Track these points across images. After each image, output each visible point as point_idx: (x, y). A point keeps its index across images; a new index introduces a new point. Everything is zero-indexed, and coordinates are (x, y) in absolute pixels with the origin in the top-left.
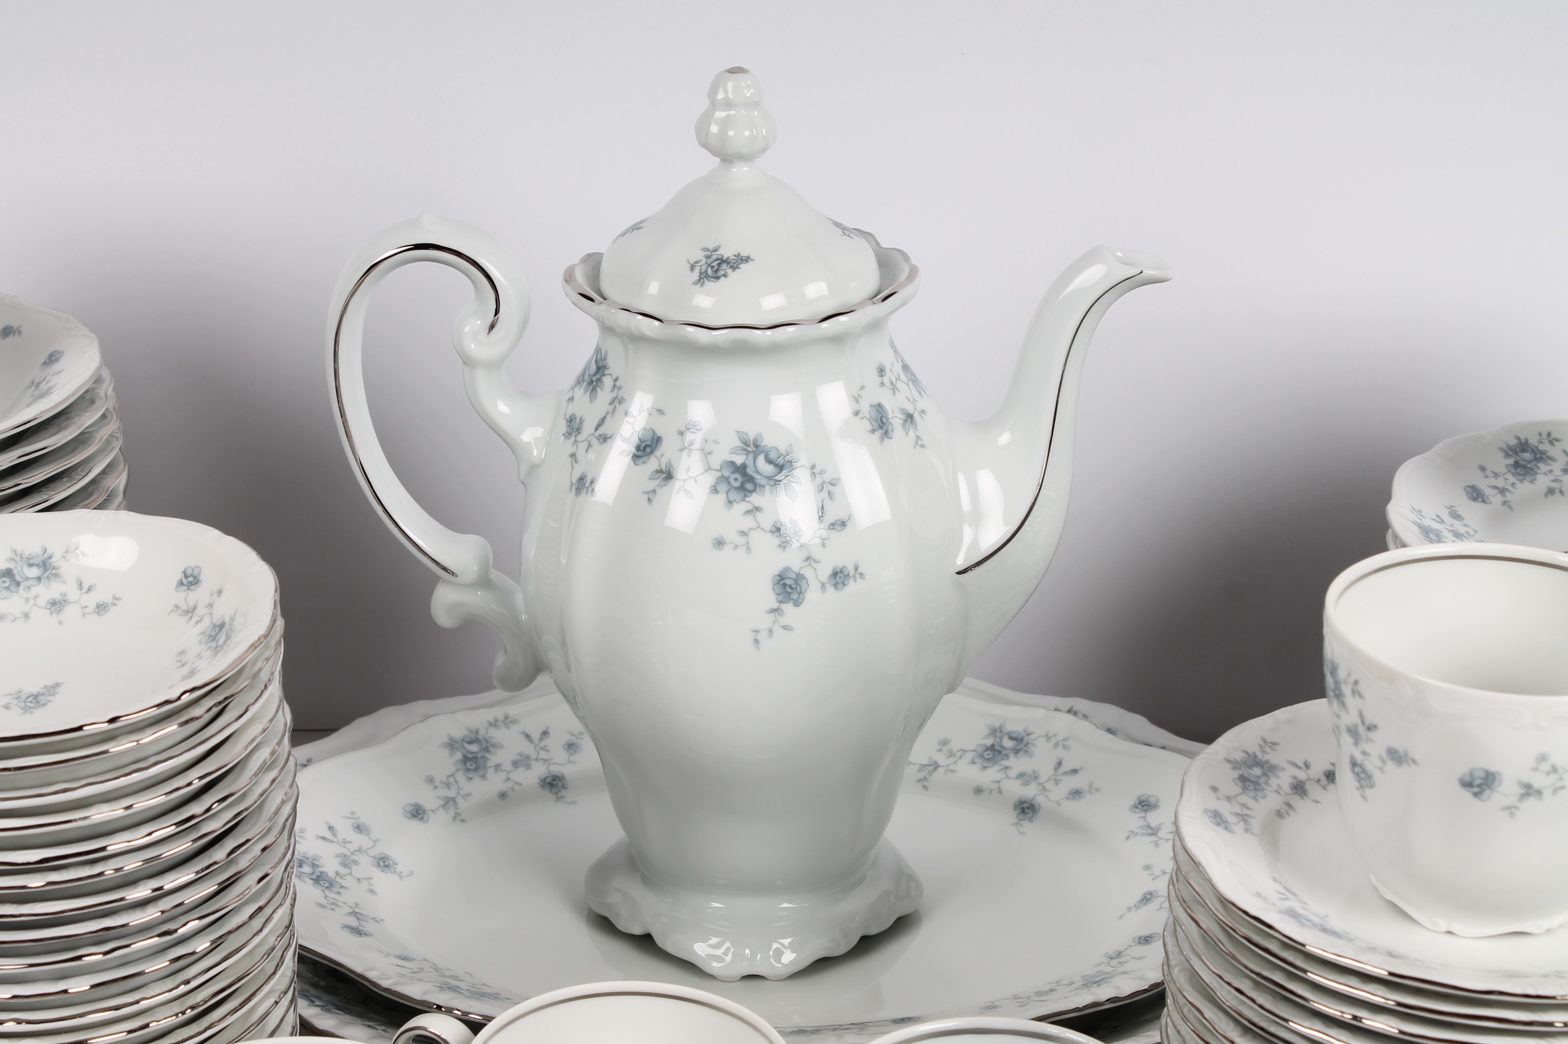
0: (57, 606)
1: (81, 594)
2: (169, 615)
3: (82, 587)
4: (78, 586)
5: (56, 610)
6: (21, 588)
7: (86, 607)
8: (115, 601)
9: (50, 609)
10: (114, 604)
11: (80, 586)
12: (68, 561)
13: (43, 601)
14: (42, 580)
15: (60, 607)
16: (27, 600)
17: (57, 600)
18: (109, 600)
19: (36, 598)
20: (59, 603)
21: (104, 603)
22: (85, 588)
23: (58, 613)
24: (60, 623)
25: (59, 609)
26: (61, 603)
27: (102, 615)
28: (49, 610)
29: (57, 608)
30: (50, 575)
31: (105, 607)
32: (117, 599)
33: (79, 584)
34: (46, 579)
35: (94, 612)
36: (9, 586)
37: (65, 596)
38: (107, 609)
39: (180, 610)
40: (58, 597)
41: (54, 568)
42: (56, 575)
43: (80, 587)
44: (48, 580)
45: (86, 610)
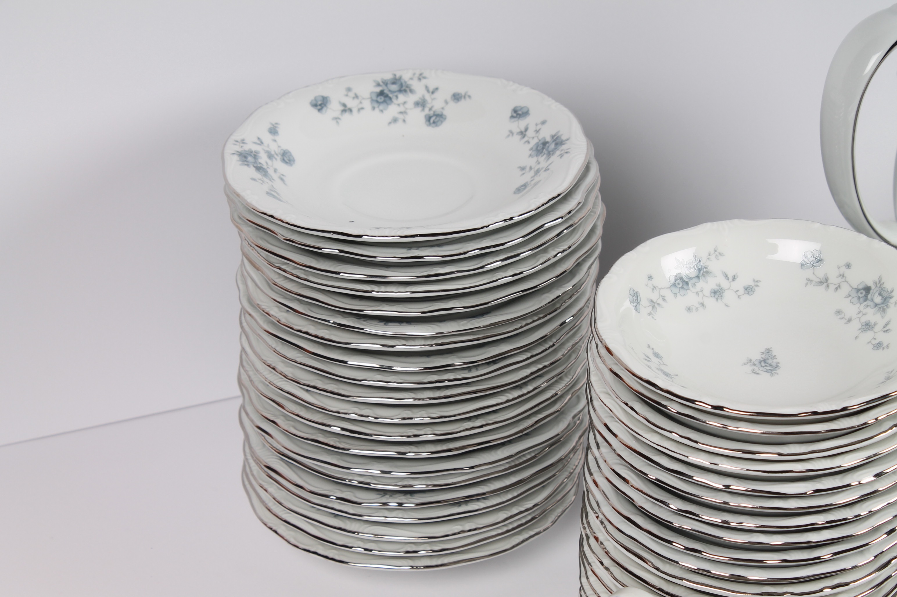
0: (718, 294)
1: (730, 282)
2: (806, 286)
3: (728, 277)
4: (725, 277)
5: (718, 297)
6: (690, 285)
7: (738, 291)
8: (756, 284)
9: (714, 296)
10: (757, 286)
11: (726, 276)
12: (712, 261)
13: (707, 292)
14: (700, 277)
15: (720, 294)
16: (697, 293)
17: (716, 290)
18: (752, 284)
19: (702, 290)
20: (718, 292)
21: (749, 286)
22: (731, 278)
23: (721, 299)
24: (727, 306)
25: (720, 296)
26: (720, 291)
27: (752, 294)
28: (714, 298)
29: (718, 295)
30: (704, 273)
31: (751, 289)
32: (757, 281)
33: (725, 276)
34: (702, 276)
35: (745, 293)
36: (683, 285)
37: (720, 286)
38: (753, 290)
39: (814, 283)
40: (716, 288)
41: (704, 268)
42: (708, 272)
43: (727, 278)
44: (704, 276)
45: (739, 293)
